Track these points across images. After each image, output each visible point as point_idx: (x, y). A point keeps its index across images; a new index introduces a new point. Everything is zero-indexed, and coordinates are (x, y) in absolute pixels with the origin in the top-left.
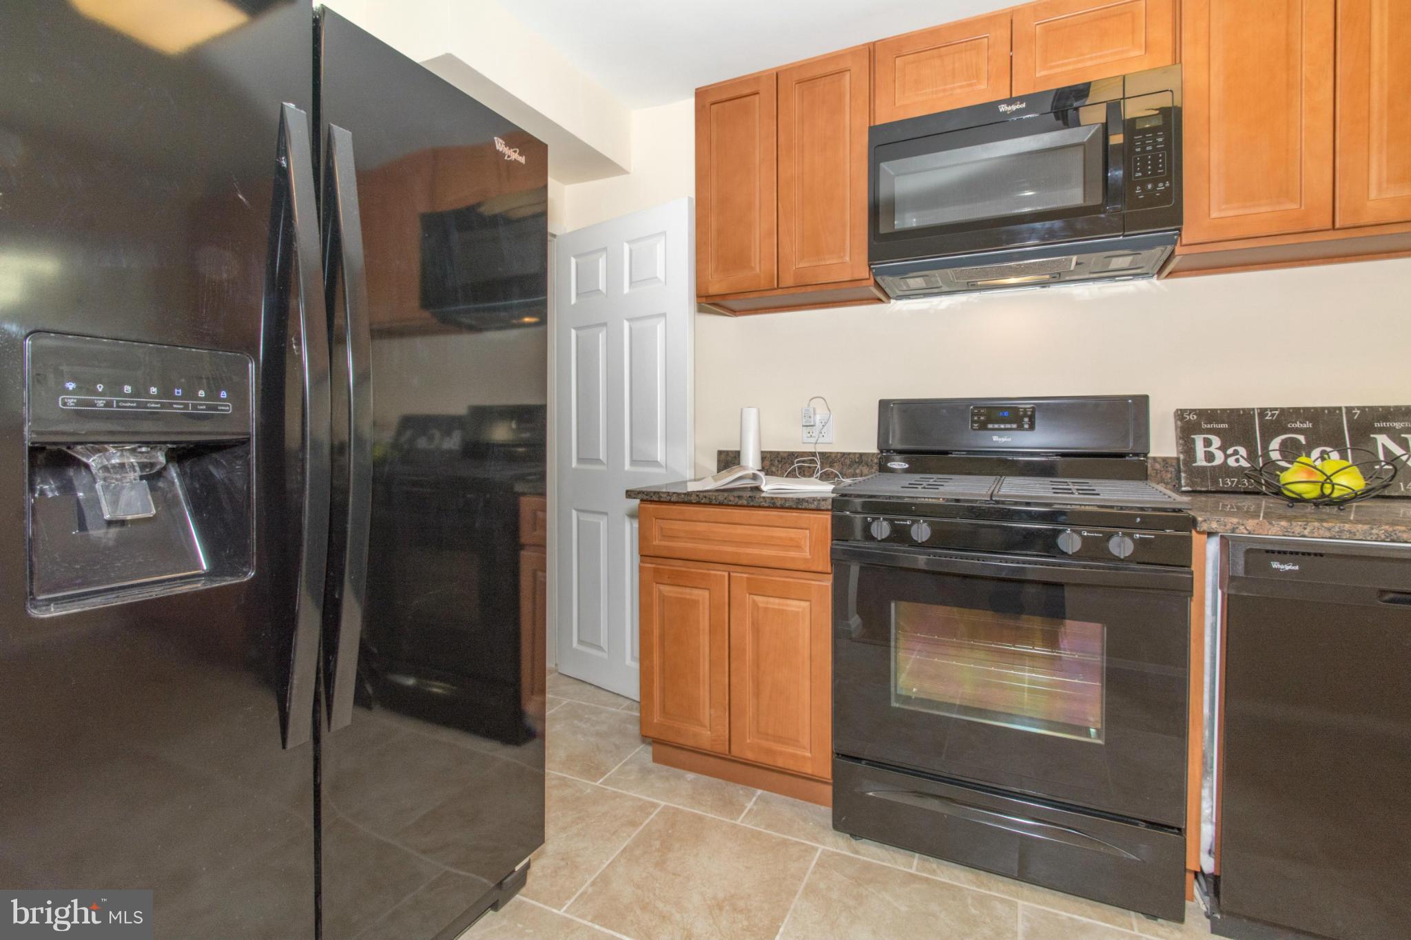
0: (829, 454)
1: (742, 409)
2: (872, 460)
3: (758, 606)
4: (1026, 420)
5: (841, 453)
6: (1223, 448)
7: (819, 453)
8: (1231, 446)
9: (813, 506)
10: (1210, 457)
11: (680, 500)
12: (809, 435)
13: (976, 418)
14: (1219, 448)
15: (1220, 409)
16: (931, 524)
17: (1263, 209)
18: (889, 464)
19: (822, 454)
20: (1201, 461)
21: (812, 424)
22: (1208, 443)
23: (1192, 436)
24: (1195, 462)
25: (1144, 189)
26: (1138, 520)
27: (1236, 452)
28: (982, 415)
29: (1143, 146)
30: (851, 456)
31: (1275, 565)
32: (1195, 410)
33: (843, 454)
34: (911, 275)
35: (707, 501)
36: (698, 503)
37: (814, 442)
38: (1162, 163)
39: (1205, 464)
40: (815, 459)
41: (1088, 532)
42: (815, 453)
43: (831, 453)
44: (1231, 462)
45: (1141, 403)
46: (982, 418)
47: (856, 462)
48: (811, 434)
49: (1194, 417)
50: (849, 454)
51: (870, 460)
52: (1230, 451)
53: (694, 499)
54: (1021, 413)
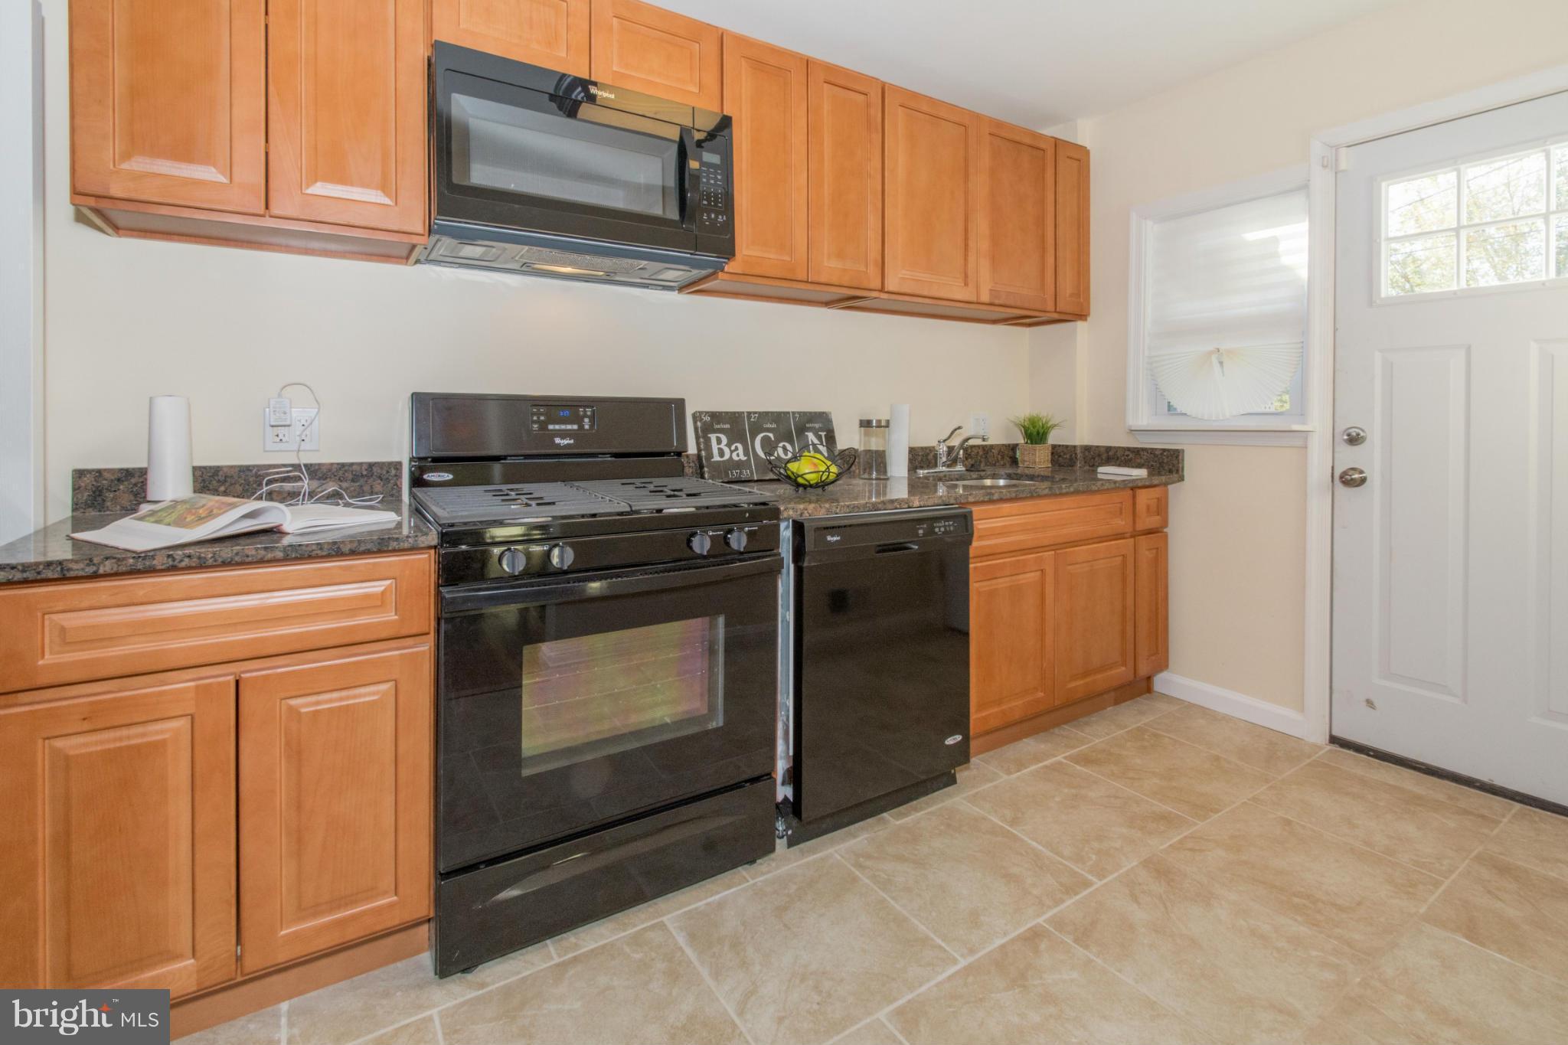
0: (317, 467)
1: (151, 399)
2: (388, 472)
3: (299, 714)
4: (586, 420)
5: (338, 464)
6: (729, 445)
7: (305, 465)
8: (733, 444)
9: (406, 545)
10: (721, 453)
11: (123, 569)
12: (278, 439)
13: (535, 418)
14: (726, 445)
15: (724, 412)
16: (572, 545)
17: (772, 256)
18: (425, 477)
19: (307, 466)
20: (717, 458)
21: (288, 423)
22: (719, 441)
23: (709, 435)
24: (713, 458)
25: (709, 216)
26: (747, 515)
27: (736, 449)
28: (542, 414)
29: (708, 179)
30: (354, 467)
31: (829, 538)
32: (708, 412)
33: (343, 465)
34: (480, 242)
35: (194, 562)
36: (173, 569)
37: (296, 448)
38: (721, 198)
39: (718, 459)
40: (302, 476)
41: (713, 531)
42: (299, 465)
43: (319, 464)
44: (735, 458)
45: (680, 403)
46: (542, 418)
47: (362, 476)
48: (281, 437)
49: (707, 419)
50: (352, 464)
51: (385, 472)
52: (733, 448)
53: (159, 562)
54: (581, 413)
